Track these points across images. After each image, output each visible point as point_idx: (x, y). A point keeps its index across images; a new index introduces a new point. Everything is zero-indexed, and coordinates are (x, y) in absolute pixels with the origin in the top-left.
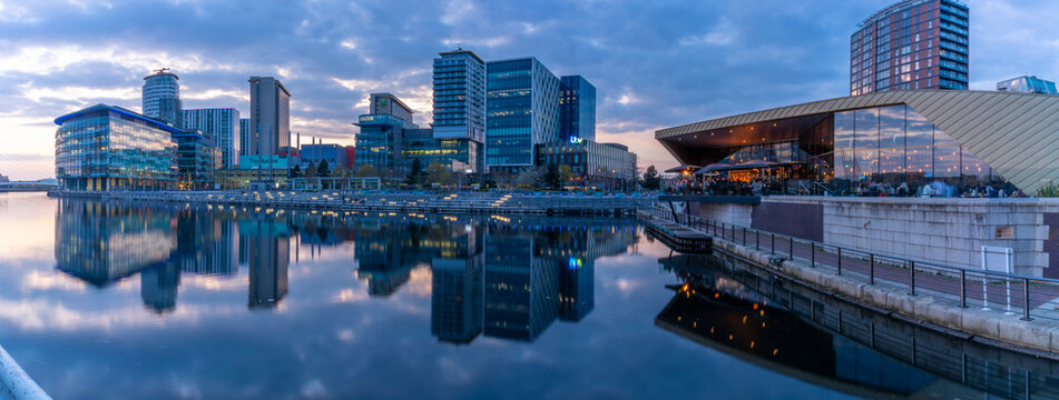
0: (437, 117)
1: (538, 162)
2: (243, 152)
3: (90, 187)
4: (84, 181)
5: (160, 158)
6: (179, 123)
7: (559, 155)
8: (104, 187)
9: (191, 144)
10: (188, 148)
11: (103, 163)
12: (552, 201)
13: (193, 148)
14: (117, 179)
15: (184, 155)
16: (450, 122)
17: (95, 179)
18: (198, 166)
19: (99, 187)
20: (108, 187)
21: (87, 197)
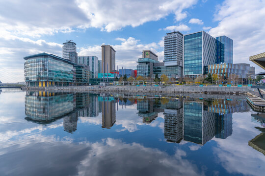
0: (166, 58)
1: (205, 73)
2: (99, 72)
3: (40, 85)
4: (37, 83)
5: (69, 74)
6: (76, 61)
7: (214, 70)
8: (46, 85)
9: (81, 69)
10: (79, 70)
11: (46, 76)
12: (207, 88)
13: (81, 71)
14: (52, 82)
15: (78, 73)
16: (171, 60)
17: (42, 82)
18: (84, 77)
19: (44, 85)
20: (48, 85)
21: (39, 89)
